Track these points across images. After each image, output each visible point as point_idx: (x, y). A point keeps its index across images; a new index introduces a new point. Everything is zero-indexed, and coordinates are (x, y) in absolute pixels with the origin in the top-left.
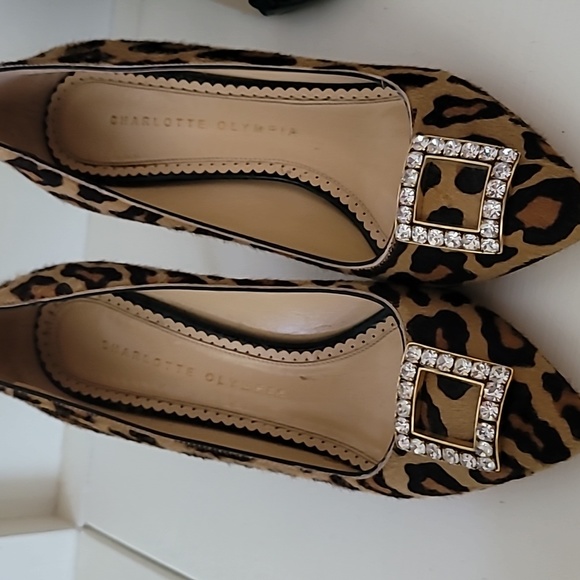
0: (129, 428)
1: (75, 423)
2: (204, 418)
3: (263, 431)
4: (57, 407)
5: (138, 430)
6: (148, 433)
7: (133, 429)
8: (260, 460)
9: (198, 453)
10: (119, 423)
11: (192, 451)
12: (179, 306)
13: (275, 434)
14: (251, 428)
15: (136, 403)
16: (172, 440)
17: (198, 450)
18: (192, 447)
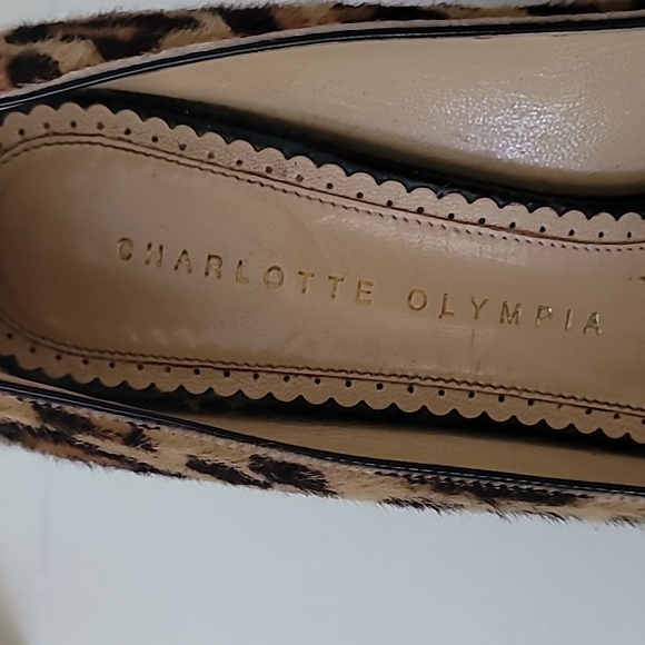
0: (249, 449)
1: (90, 454)
2: (409, 405)
3: (557, 424)
4: (46, 414)
5: (276, 455)
6: (303, 460)
7: (261, 451)
8: (602, 498)
9: (436, 497)
10: (221, 442)
11: (422, 493)
12: (319, 124)
13: (586, 426)
14: (529, 418)
15: (225, 388)
16: (370, 472)
17: (439, 488)
18: (422, 481)
